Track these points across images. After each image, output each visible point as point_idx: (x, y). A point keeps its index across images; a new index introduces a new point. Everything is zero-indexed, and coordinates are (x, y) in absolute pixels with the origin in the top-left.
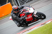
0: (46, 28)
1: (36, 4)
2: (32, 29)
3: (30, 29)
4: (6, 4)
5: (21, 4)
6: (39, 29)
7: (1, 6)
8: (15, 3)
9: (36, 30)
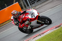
0: (61, 31)
1: (48, 3)
2: (44, 33)
3: (43, 34)
4: (13, 4)
5: (31, 3)
6: (53, 33)
7: (8, 6)
8: (23, 2)
9: (49, 35)
